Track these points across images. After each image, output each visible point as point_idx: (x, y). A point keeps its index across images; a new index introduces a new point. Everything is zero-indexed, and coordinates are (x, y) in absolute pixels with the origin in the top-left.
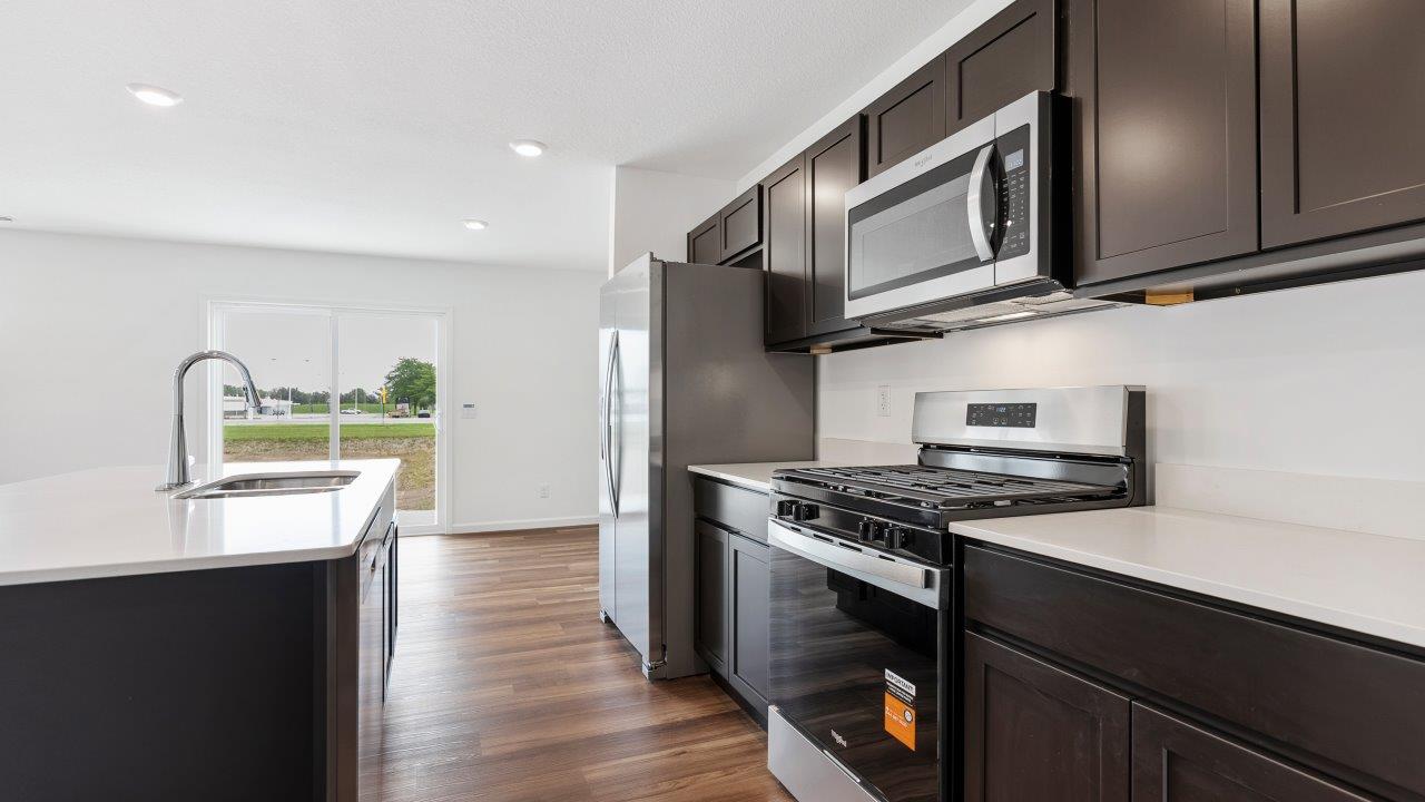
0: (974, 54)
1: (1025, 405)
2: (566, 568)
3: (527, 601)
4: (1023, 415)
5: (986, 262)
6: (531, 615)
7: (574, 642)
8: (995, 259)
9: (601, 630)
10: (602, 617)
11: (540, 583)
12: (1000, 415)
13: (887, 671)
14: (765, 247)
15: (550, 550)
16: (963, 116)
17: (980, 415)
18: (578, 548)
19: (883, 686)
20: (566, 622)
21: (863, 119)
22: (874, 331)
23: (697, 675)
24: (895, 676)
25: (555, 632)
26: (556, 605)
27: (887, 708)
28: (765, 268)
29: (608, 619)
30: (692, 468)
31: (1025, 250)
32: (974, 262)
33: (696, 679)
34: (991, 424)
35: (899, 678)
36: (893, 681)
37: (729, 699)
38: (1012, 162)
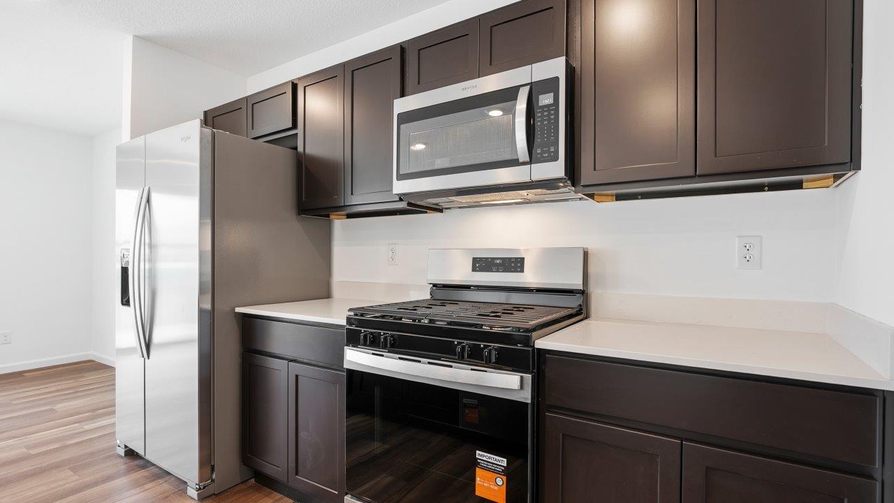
0: (504, 23)
1: (516, 259)
2: (51, 410)
3: (13, 454)
4: (516, 264)
5: (524, 163)
6: (25, 467)
7: (96, 484)
8: (530, 162)
9: (122, 465)
10: (121, 452)
11: (25, 430)
12: (498, 265)
13: (477, 452)
14: (300, 131)
15: (21, 395)
16: (493, 65)
17: (482, 264)
18: (60, 388)
19: (475, 463)
20: (75, 465)
21: (402, 49)
22: (409, 204)
23: (242, 483)
24: (486, 454)
25: (68, 479)
26: (56, 450)
27: (478, 479)
28: (300, 149)
29: (130, 453)
30: (238, 310)
31: (556, 158)
32: (514, 163)
33: (243, 486)
34: (491, 271)
35: (489, 455)
36: (484, 459)
37: (280, 496)
38: (545, 100)
